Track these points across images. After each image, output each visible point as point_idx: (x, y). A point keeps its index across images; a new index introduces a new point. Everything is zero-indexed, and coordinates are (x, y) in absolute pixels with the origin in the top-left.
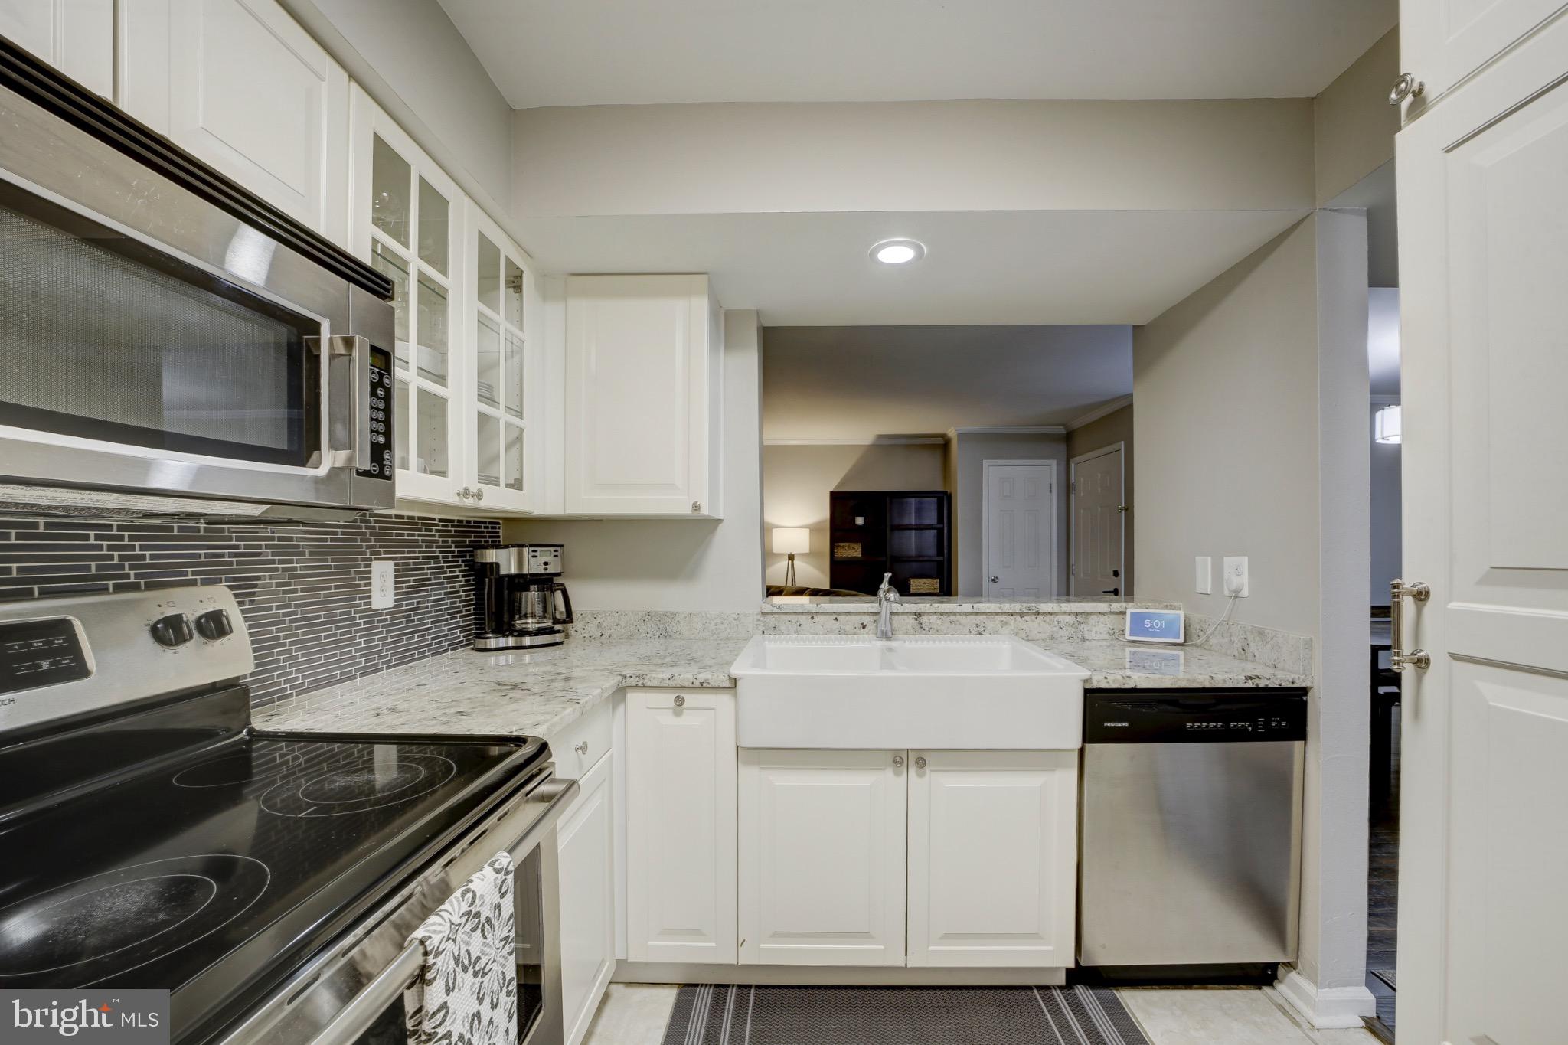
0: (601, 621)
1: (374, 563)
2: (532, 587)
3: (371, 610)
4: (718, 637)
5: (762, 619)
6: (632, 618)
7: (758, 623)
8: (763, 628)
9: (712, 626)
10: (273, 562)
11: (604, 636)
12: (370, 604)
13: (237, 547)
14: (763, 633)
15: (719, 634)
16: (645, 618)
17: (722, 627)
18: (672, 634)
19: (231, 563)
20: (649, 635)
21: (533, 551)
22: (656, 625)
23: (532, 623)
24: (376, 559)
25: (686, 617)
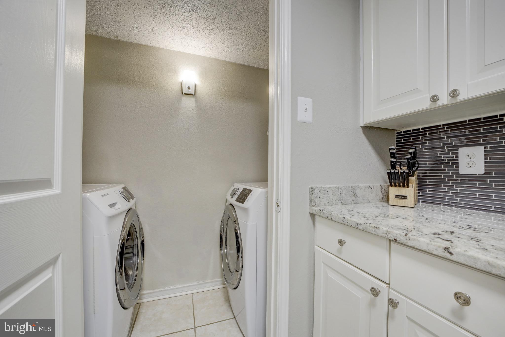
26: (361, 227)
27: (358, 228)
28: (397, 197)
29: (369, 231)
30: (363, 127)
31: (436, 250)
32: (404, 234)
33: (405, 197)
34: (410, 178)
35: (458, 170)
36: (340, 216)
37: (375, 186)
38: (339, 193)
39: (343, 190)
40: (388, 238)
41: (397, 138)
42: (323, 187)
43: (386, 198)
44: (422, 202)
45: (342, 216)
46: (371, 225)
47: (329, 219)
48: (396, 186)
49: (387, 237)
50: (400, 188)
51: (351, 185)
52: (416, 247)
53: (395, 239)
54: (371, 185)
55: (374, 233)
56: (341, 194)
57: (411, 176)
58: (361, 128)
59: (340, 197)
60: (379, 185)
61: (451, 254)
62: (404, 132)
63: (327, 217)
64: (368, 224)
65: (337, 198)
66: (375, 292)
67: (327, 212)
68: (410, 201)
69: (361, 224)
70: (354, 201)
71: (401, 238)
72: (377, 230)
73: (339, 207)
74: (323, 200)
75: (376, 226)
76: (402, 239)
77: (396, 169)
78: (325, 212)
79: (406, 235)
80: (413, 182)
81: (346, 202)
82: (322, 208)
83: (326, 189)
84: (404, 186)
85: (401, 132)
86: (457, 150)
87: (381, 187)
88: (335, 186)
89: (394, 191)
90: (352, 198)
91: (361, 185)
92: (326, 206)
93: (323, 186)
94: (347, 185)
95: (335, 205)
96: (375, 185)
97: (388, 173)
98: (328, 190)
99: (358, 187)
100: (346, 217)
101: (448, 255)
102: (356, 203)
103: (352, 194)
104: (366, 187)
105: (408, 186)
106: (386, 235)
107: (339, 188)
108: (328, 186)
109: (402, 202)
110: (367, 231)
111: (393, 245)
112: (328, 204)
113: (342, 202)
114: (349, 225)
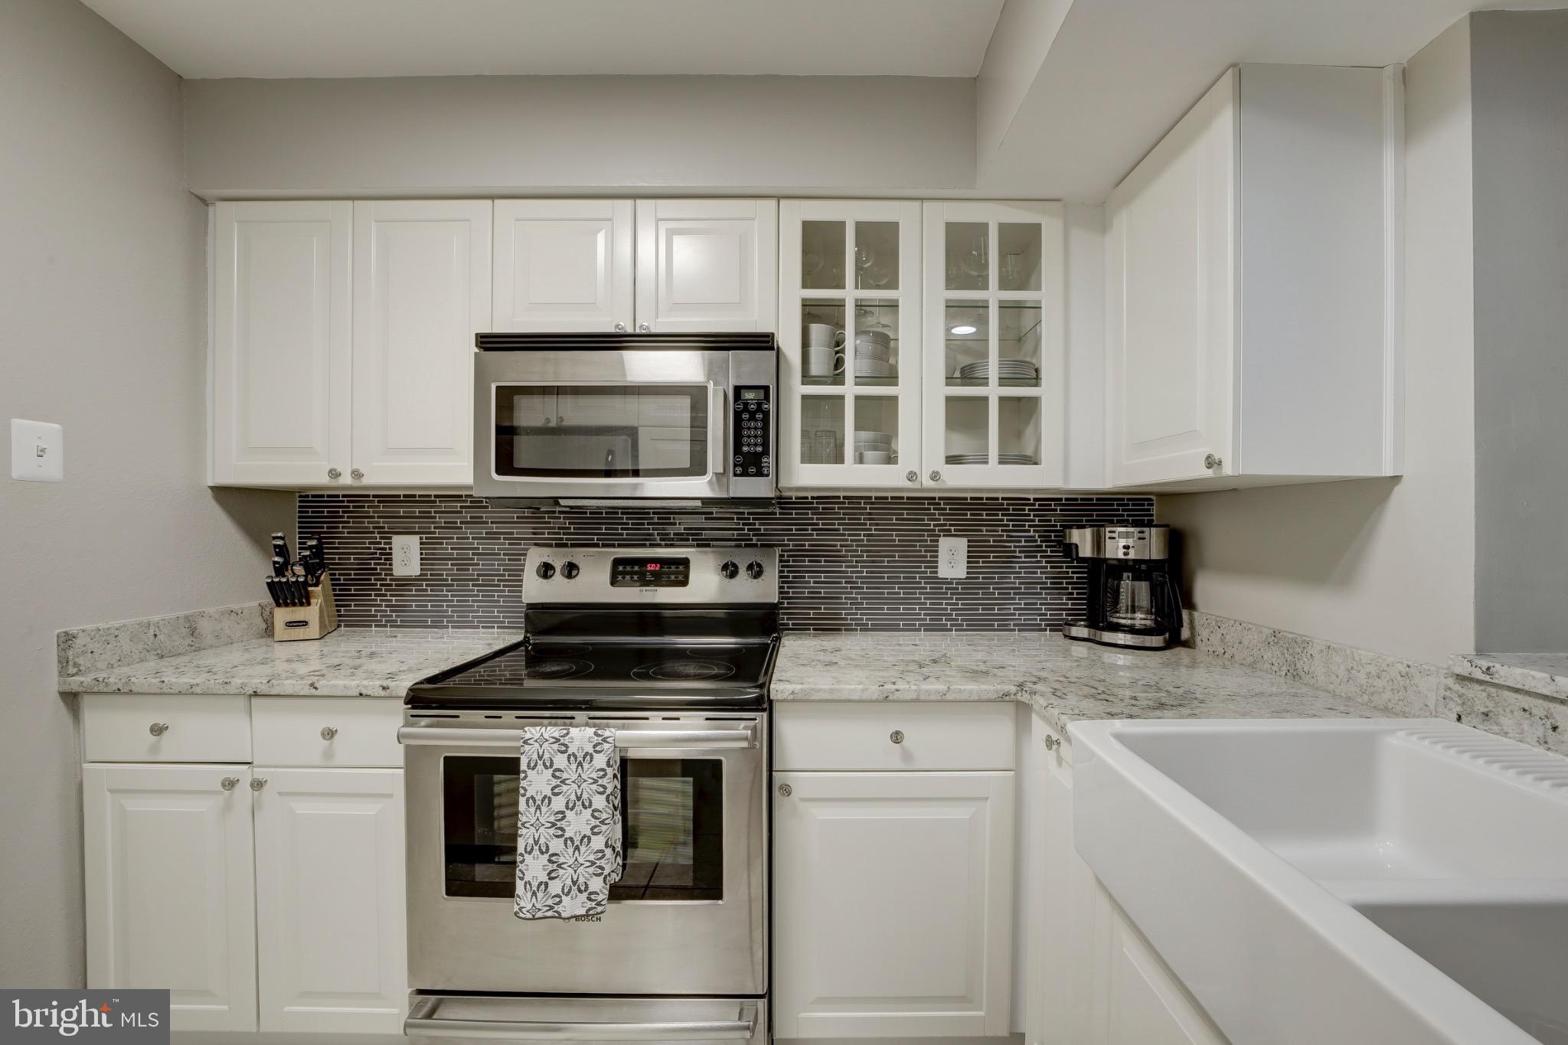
0: (1224, 633)
1: (942, 539)
2: (1125, 575)
3: (937, 578)
4: (1370, 701)
5: (1457, 687)
6: (1256, 637)
7: (1448, 694)
8: (1459, 709)
9: (1362, 678)
10: (844, 535)
11: (1226, 654)
12: (936, 572)
13: (817, 524)
14: (1459, 718)
15: (1372, 694)
16: (1270, 640)
17: (1379, 683)
18: (1302, 674)
19: (812, 535)
20: (1274, 668)
21: (1110, 532)
22: (1283, 654)
23: (1141, 619)
24: (944, 536)
25: (1322, 651)
26: (198, 690)
27: (192, 693)
28: (290, 624)
29: (214, 692)
30: (213, 488)
31: (302, 689)
32: (266, 681)
33: (304, 623)
34: (310, 589)
35: (391, 570)
36: (153, 681)
37: (245, 608)
38: (151, 632)
39: (161, 627)
40: (245, 693)
41: (300, 507)
42: (101, 628)
43: (269, 631)
44: (346, 626)
45: (158, 680)
46: (217, 681)
47: (125, 693)
48: (287, 605)
49: (243, 692)
50: (294, 608)
51: (182, 613)
52: (282, 694)
53: (254, 692)
54: (235, 607)
55: (221, 692)
56: (155, 635)
57: (311, 586)
58: (209, 490)
59: (153, 643)
60: (255, 604)
61: (316, 688)
62: (313, 496)
63: (119, 690)
64: (212, 681)
65: (145, 646)
66: (230, 784)
67: (117, 680)
68: (314, 630)
69: (198, 685)
70: (191, 646)
71: (263, 687)
72: (226, 687)
73: (152, 664)
74: (103, 657)
75: (226, 680)
76: (263, 689)
77: (284, 576)
78: (112, 680)
79: (268, 682)
80: (319, 596)
81: (170, 651)
82: (101, 676)
83: (112, 631)
84: (302, 604)
85: (307, 496)
86: (390, 538)
87: (260, 608)
88: (139, 619)
89: (282, 615)
90: (188, 641)
91: (211, 610)
92: (112, 668)
93: (102, 626)
94: (173, 615)
95: (138, 662)
96: (246, 605)
97: (268, 583)
98: (116, 633)
99: (202, 615)
100: (166, 680)
101: (313, 692)
102: (198, 650)
103: (185, 631)
104: (222, 613)
105: (309, 604)
106: (242, 690)
107: (149, 625)
108: (116, 623)
109: (299, 633)
110: (210, 692)
111: (254, 700)
112: (120, 663)
113: (159, 652)
114: (173, 691)
